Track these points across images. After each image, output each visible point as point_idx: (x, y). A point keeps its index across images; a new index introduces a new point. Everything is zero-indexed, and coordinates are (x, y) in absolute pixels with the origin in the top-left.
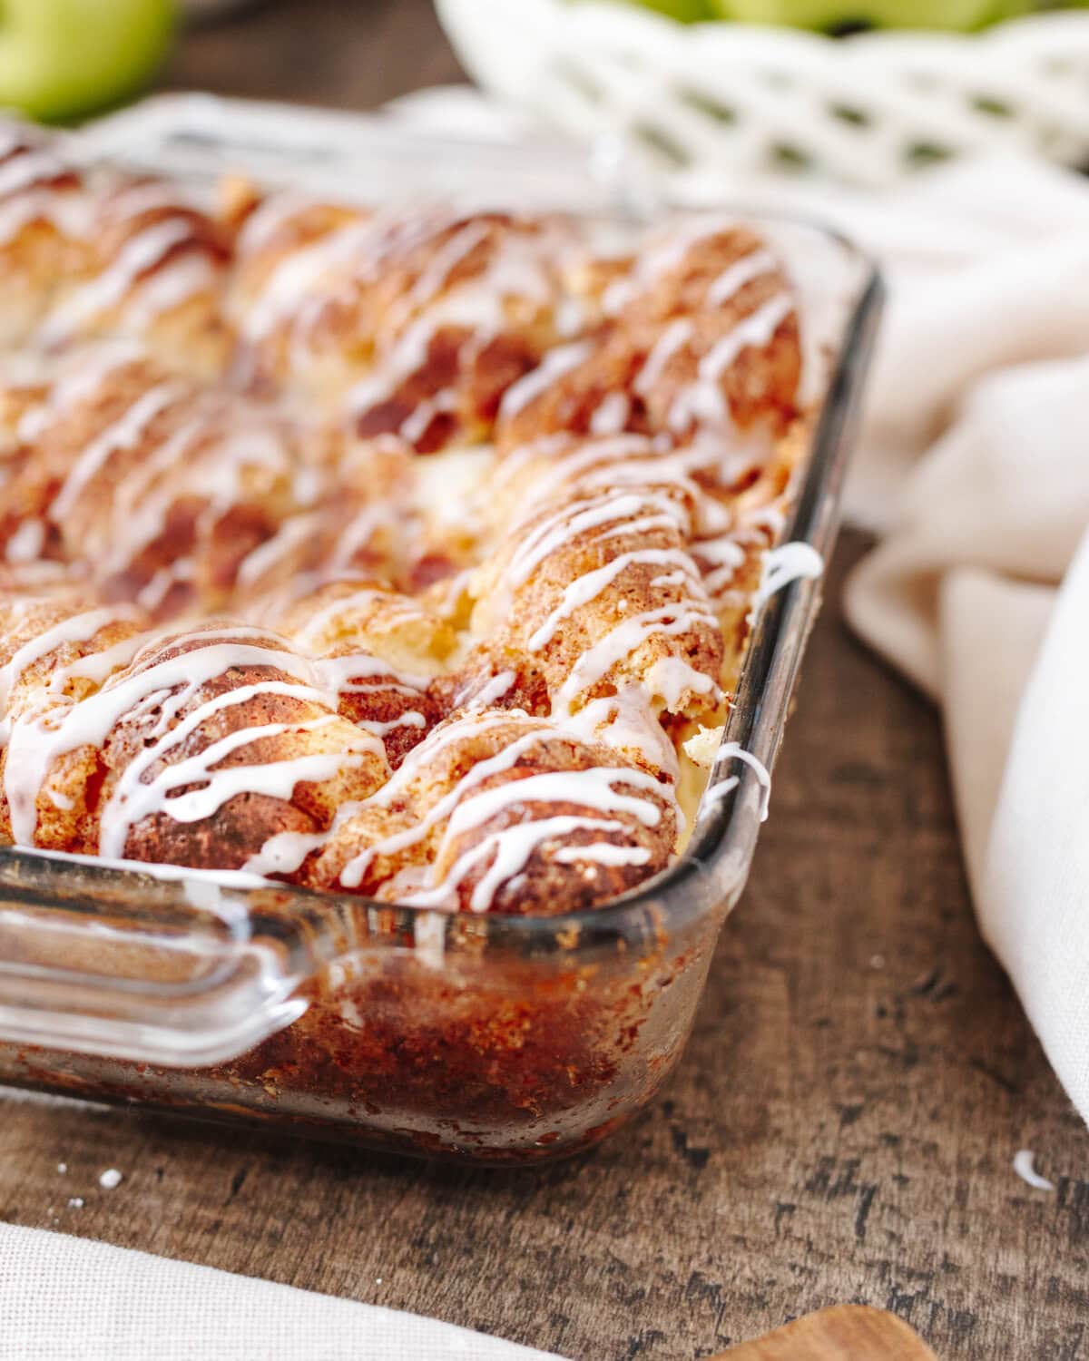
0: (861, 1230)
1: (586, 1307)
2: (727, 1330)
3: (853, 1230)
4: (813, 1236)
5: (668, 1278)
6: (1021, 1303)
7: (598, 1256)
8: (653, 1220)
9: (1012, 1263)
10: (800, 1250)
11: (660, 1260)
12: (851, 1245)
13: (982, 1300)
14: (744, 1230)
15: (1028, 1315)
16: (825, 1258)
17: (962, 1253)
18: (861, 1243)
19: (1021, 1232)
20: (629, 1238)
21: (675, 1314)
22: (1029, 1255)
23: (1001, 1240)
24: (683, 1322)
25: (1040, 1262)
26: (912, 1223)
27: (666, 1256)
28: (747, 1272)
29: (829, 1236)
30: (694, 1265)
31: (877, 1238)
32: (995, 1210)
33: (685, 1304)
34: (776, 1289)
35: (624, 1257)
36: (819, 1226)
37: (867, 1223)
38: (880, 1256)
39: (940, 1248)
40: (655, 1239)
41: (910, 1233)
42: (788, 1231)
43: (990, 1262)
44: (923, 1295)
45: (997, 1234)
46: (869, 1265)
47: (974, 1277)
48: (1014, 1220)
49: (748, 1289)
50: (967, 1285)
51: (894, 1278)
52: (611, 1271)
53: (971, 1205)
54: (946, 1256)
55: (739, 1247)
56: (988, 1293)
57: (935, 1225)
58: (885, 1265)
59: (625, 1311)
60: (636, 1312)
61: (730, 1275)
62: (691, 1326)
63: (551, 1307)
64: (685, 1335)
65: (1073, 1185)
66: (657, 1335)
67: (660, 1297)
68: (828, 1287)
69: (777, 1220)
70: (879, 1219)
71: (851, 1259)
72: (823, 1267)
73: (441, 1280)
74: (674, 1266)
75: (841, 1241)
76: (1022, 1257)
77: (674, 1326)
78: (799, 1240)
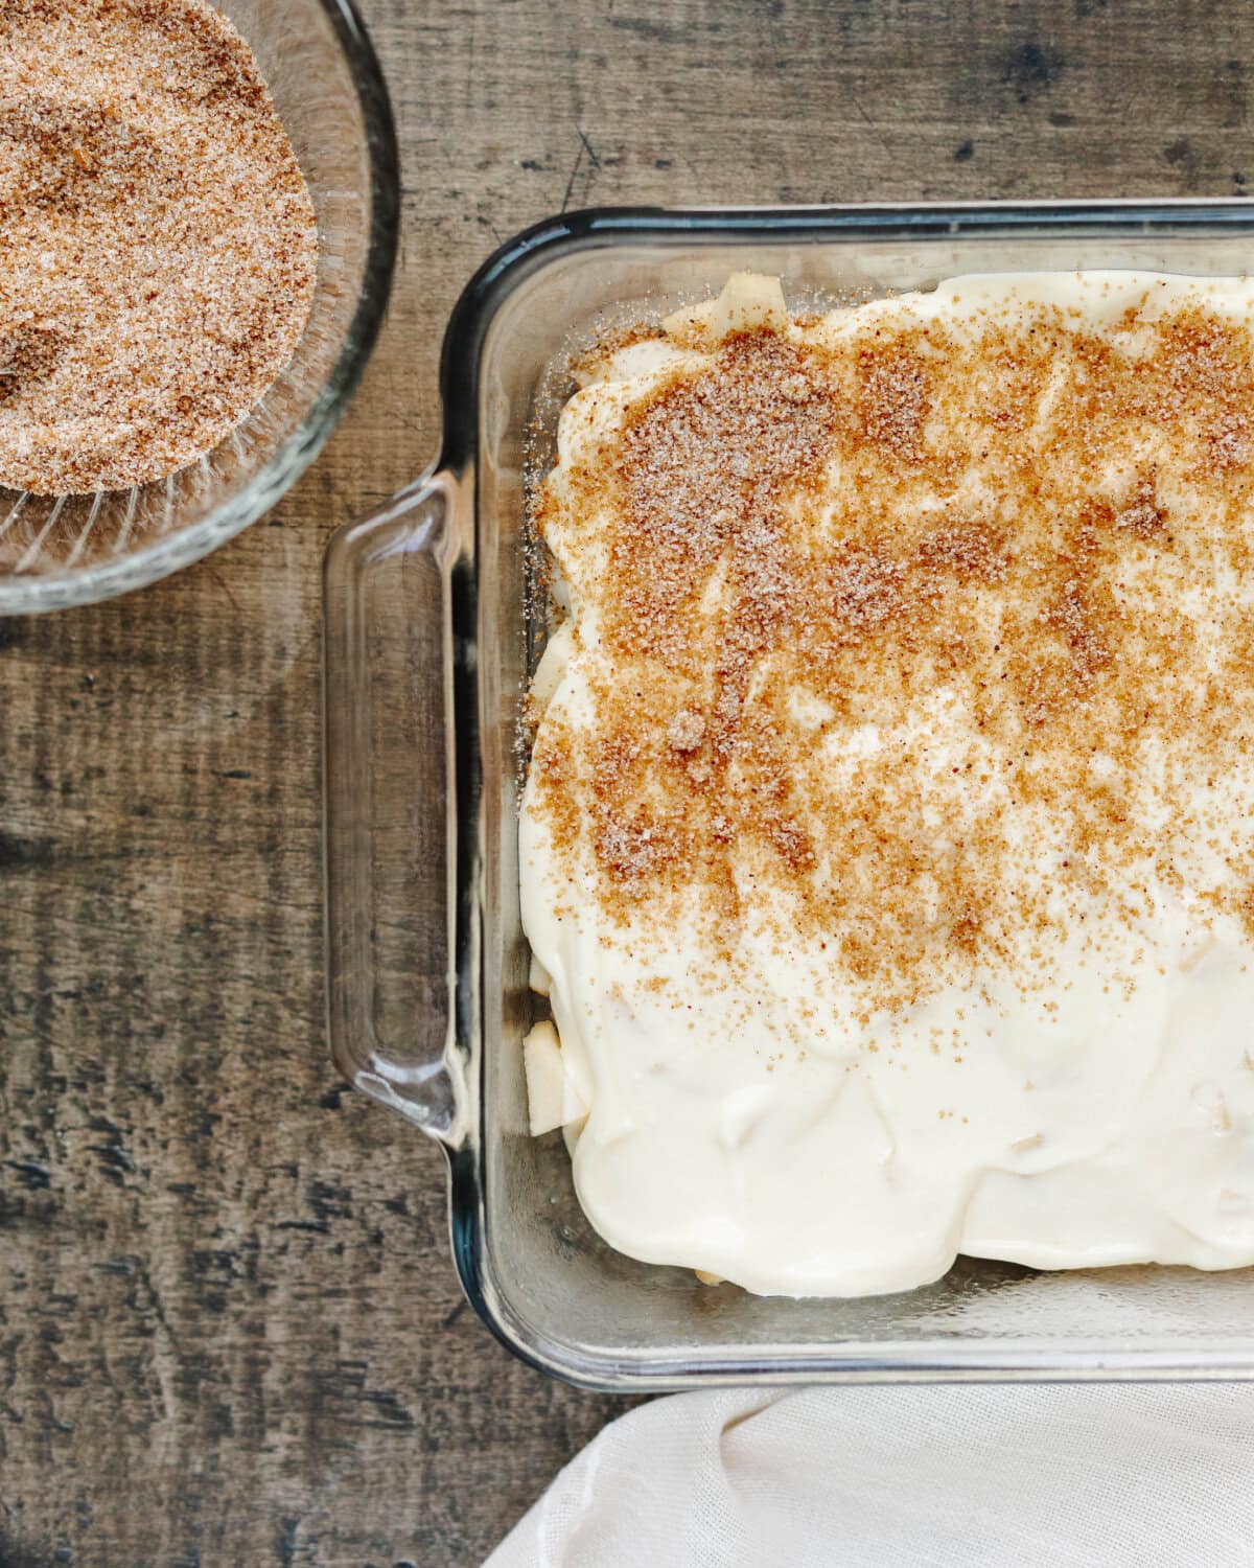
0: (285, 1226)
1: (174, 1048)
2: (173, 1146)
3: (285, 1220)
4: (271, 1194)
5: (212, 1099)
6: (242, 1340)
7: (222, 1048)
8: (263, 1080)
9: (276, 1332)
10: (257, 1185)
11: (227, 1090)
12: (270, 1220)
13: (238, 1315)
14: (268, 1144)
15: (232, 1346)
16: (254, 1203)
17: (280, 1298)
18: (272, 1227)
19: (307, 1337)
20: (243, 1066)
21: (181, 1109)
22: (287, 1344)
23: (297, 1325)
24: (174, 1115)
25: (282, 1351)
26: (299, 1261)
27: (232, 1094)
28: (228, 1152)
29: (274, 1204)
30: (228, 1116)
31: (279, 1238)
32: (324, 1318)
33: (191, 1114)
34: (218, 1175)
35: (225, 1064)
36: (282, 1196)
37: (292, 1230)
38: (263, 1241)
39: (281, 1282)
40: (246, 1084)
41: (288, 1261)
42: (274, 1176)
43: (274, 1318)
44: (235, 1274)
45: (302, 1321)
46: (254, 1235)
47: (258, 1308)
48: (319, 1332)
49: (214, 1154)
50: (251, 1304)
51: (246, 1253)
52: (210, 1058)
53: (324, 1301)
54: (274, 1287)
55: (251, 1143)
56: (246, 1318)
57: (301, 1277)
58: (256, 1246)
59: (177, 1074)
60: (177, 1082)
61: (224, 1140)
62: (172, 1121)
63: (169, 1024)
64: (165, 1118)
65: (361, 1371)
66: (159, 1100)
67: (194, 1096)
68: (227, 1209)
69: (281, 1167)
70: (297, 1237)
71: (257, 1222)
72: (244, 1203)
73: (176, 942)
74: (223, 1101)
75: (272, 1213)
76: (284, 1339)
77: (171, 1110)
78: (266, 1184)
